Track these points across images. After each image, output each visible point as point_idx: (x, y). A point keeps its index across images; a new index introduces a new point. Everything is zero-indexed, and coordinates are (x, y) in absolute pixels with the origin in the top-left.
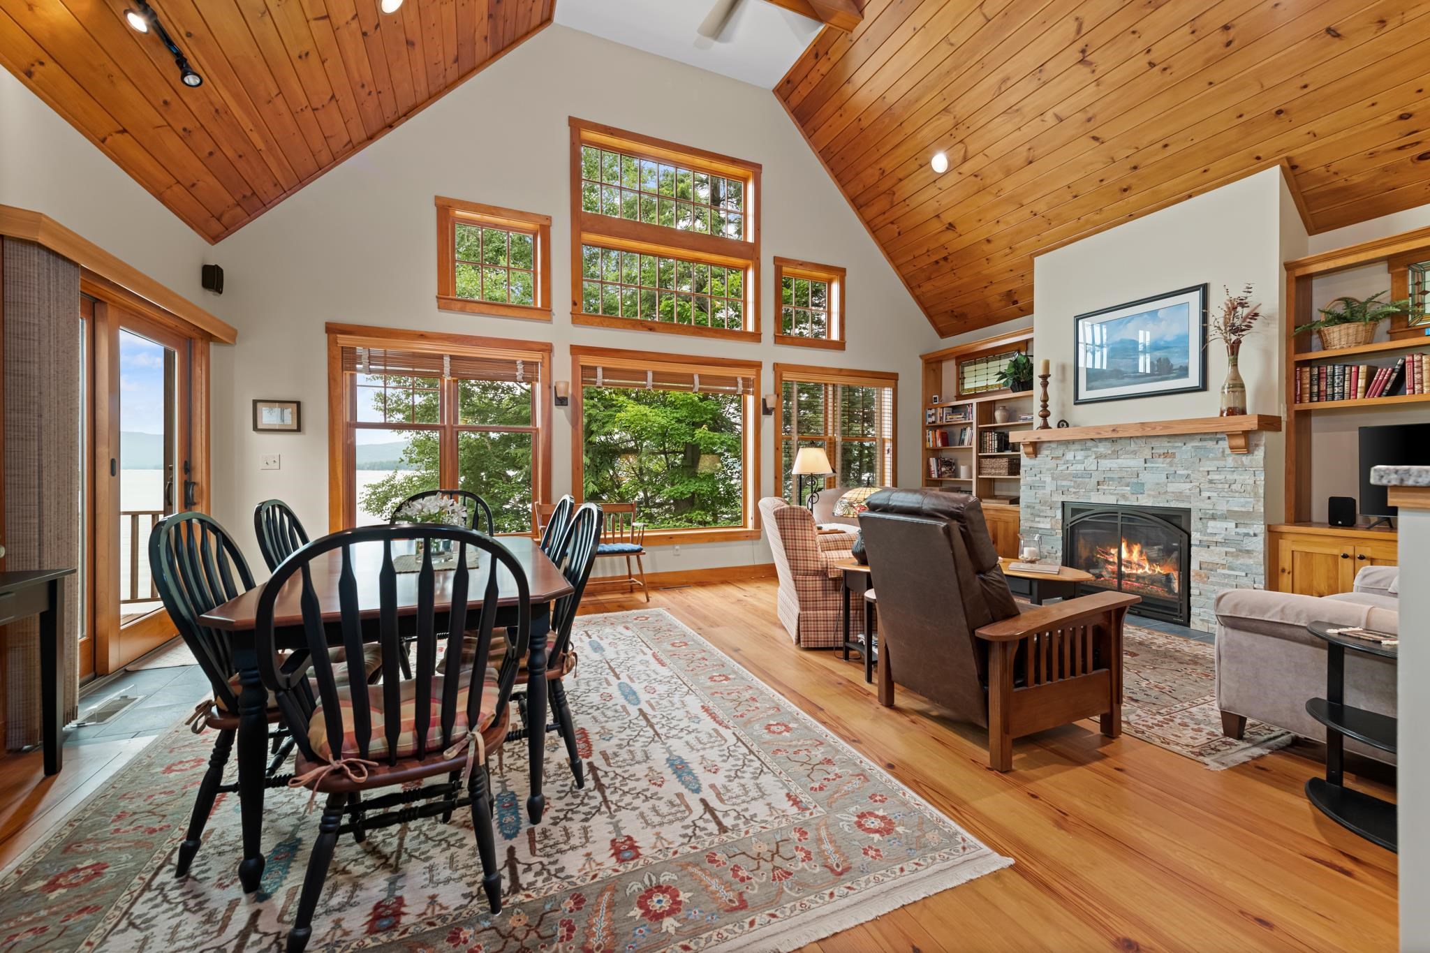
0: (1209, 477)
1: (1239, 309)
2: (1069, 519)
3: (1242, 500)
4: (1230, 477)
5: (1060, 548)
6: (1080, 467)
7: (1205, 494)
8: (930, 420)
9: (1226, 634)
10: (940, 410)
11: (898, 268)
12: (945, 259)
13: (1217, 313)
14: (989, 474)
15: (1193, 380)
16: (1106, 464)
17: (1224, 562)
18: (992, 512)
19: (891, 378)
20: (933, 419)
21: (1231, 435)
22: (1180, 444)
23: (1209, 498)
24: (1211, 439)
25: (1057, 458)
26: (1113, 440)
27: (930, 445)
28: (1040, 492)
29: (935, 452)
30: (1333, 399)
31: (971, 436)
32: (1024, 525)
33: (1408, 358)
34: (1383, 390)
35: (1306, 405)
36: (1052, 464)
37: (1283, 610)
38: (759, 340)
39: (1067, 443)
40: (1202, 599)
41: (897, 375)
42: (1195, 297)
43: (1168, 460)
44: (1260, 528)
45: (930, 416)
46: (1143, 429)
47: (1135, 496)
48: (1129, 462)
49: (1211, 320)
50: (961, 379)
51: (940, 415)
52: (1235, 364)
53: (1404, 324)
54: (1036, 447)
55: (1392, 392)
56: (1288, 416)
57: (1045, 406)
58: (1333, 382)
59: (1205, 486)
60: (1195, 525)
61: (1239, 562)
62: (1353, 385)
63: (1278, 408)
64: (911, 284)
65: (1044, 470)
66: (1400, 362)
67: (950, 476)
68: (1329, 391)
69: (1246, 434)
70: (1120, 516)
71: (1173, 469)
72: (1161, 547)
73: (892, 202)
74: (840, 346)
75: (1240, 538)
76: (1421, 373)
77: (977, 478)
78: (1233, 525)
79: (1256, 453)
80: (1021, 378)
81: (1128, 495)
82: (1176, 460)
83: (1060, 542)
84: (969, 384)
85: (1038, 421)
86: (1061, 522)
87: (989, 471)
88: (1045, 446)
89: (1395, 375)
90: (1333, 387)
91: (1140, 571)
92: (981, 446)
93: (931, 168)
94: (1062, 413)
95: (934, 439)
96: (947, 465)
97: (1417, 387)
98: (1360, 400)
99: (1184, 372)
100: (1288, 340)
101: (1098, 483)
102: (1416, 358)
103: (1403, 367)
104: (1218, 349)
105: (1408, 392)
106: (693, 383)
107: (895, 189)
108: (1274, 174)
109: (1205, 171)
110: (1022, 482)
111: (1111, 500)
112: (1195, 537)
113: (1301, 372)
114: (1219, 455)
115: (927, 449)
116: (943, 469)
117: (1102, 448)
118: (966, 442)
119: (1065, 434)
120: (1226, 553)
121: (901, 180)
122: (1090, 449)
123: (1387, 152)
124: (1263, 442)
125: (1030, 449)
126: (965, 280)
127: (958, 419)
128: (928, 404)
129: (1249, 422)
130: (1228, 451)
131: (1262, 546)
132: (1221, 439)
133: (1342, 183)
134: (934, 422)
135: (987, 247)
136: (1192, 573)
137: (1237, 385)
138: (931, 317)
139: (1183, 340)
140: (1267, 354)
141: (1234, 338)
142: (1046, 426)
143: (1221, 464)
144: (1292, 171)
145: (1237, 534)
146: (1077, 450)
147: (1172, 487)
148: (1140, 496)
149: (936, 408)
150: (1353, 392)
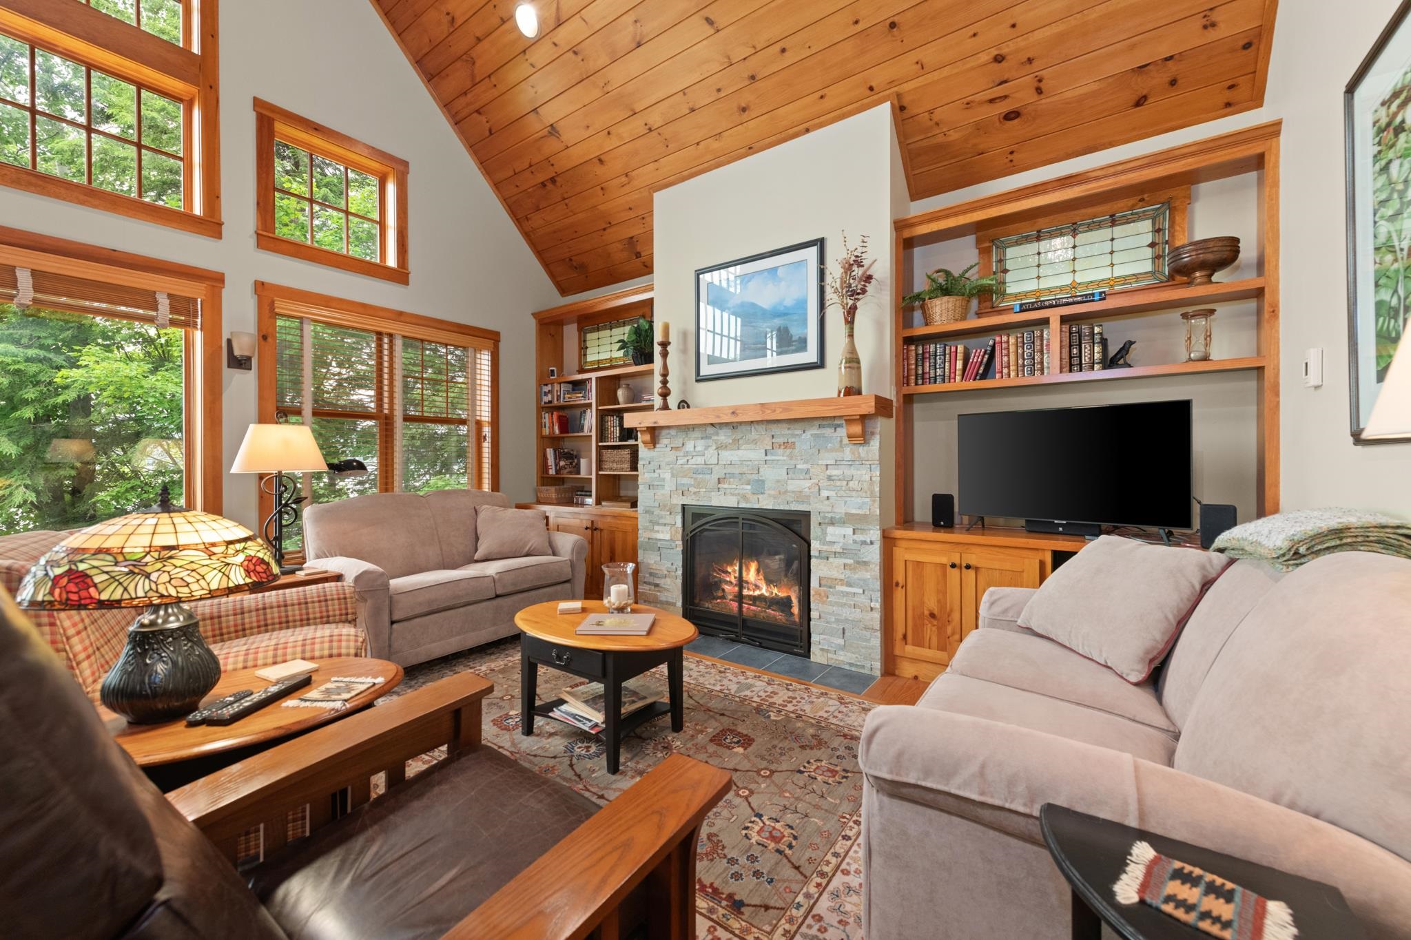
0: (828, 472)
1: (855, 268)
2: (690, 527)
3: (859, 500)
4: (850, 472)
5: (680, 564)
6: (700, 460)
7: (825, 493)
8: (546, 399)
9: (881, 808)
10: (556, 387)
11: (497, 186)
12: (553, 180)
13: (834, 271)
14: (611, 469)
15: (811, 356)
16: (727, 456)
17: (842, 577)
18: (609, 520)
19: (491, 339)
20: (549, 398)
21: (850, 421)
22: (799, 432)
23: (828, 498)
24: (829, 426)
25: (677, 448)
26: (734, 426)
27: (546, 431)
28: (660, 492)
29: (553, 441)
30: (935, 382)
31: (590, 420)
32: (643, 536)
33: (998, 339)
34: (977, 373)
35: (912, 389)
36: (671, 456)
37: (982, 773)
38: (218, 235)
39: (687, 429)
40: (822, 624)
41: (498, 334)
42: (813, 251)
43: (788, 451)
44: (875, 534)
45: (546, 394)
46: (763, 412)
47: (756, 497)
48: (749, 453)
49: (829, 279)
50: (583, 349)
51: (559, 394)
52: (851, 335)
53: (988, 304)
54: (654, 433)
55: (984, 376)
56: (898, 400)
57: (665, 383)
58: (935, 363)
59: (824, 483)
60: (815, 531)
61: (857, 576)
62: (953, 367)
63: (889, 393)
64: (519, 212)
65: (663, 465)
66: (991, 343)
67: (570, 473)
68: (932, 375)
69: (864, 418)
70: (741, 521)
71: (793, 462)
72: (782, 556)
73: (473, 76)
74: (400, 276)
75: (857, 547)
76: (1008, 355)
77: (597, 474)
78: (850, 531)
79: (872, 443)
80: (642, 349)
81: (749, 496)
82: (796, 451)
83: (680, 557)
84: (592, 357)
85: (658, 401)
86: (680, 530)
87: (611, 465)
88: (664, 432)
89: (986, 356)
90: (936, 369)
91: (757, 593)
92: (602, 435)
93: (516, 28)
94: (684, 392)
95: (551, 426)
96: (567, 458)
97: (1005, 371)
98: (958, 384)
99: (802, 345)
100: (897, 312)
101: (719, 481)
102: (1004, 338)
103: (993, 347)
104: (835, 316)
105: (998, 376)
106: (14, 285)
107: (474, 53)
108: (884, 111)
109: (822, 97)
110: (639, 479)
111: (730, 502)
112: (815, 545)
113: (908, 351)
114: (837, 445)
115: (543, 437)
116: (562, 463)
117: (723, 436)
118: (586, 428)
119: (685, 417)
120: (845, 565)
121: (479, 40)
122: (710, 438)
123: (981, 103)
124: (878, 430)
125: (647, 437)
126: (581, 216)
127: (578, 399)
128: (544, 379)
129: (866, 405)
130: (846, 440)
131: (878, 556)
132: (839, 426)
133: (940, 139)
134: (550, 402)
135: (599, 170)
136: (812, 592)
137: (853, 361)
138: (546, 265)
139: (802, 304)
140: (879, 325)
141: (850, 302)
142: (665, 407)
143: (838, 455)
144: (900, 110)
145: (855, 542)
146: (697, 438)
147: (793, 485)
148: (760, 497)
149: (552, 384)
150: (952, 375)
